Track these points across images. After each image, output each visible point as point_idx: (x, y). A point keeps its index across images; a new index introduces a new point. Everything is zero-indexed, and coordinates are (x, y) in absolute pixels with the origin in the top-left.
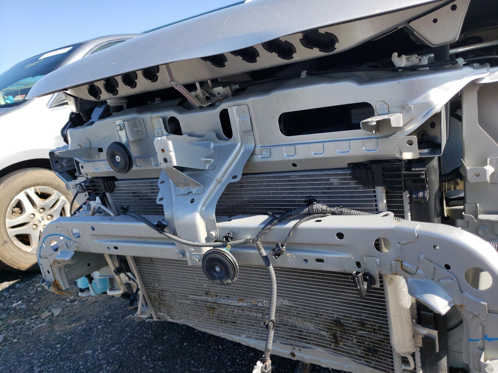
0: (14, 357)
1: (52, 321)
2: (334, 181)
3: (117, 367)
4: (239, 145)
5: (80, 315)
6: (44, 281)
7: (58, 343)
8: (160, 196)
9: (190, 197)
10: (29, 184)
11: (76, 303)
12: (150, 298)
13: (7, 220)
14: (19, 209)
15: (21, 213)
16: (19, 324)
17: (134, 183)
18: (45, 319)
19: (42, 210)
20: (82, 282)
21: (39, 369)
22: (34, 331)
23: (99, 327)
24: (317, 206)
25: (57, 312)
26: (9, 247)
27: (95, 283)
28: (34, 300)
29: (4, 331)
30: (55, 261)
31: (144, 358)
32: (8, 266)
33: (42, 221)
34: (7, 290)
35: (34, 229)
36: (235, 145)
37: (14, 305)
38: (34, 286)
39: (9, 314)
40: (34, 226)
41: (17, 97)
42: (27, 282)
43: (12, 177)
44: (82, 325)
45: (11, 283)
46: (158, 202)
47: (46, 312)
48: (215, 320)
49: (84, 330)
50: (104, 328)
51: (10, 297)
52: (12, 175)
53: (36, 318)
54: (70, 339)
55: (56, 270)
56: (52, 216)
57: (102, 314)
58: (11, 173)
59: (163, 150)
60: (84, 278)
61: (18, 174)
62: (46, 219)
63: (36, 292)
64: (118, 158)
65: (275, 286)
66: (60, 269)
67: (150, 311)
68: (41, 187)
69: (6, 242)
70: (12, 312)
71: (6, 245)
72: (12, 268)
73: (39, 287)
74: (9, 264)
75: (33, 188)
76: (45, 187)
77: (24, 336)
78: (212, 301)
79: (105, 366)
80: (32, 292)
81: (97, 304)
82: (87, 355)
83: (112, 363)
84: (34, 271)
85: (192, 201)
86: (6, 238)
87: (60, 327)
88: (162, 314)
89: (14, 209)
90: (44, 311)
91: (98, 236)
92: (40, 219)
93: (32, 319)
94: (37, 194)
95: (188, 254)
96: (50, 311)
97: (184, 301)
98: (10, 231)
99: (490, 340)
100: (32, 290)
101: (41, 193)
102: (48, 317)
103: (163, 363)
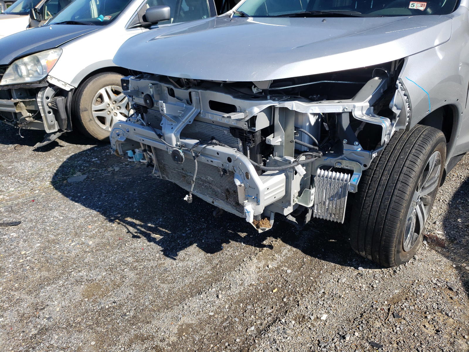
0: (92, 187)
1: (114, 173)
2: (226, 132)
3: (144, 202)
4: (194, 108)
5: (129, 173)
6: (112, 149)
7: (116, 185)
8: (162, 122)
9: (172, 126)
10: (108, 83)
11: (128, 166)
12: (159, 167)
13: (93, 105)
14: (100, 99)
15: (101, 102)
16: (95, 171)
17: (155, 112)
18: (110, 171)
19: (114, 102)
20: (130, 153)
21: (105, 195)
22: (104, 177)
23: (139, 181)
24: (214, 141)
25: (117, 169)
26: (93, 123)
27: (136, 155)
28: (105, 159)
29: (87, 173)
30: (117, 141)
31: (158, 201)
32: (91, 135)
33: (114, 110)
34: (89, 150)
35: (108, 114)
36: (193, 108)
37: (93, 160)
38: (105, 151)
39: (90, 165)
40: (109, 112)
41: (106, 17)
42: (101, 148)
43: (98, 77)
44: (129, 179)
45: (92, 146)
46: (161, 125)
47: (111, 168)
48: (185, 182)
49: (130, 181)
50: (141, 182)
51: (91, 155)
52: (99, 76)
53: (105, 170)
54: (122, 184)
55: (117, 145)
56: (120, 107)
57: (142, 175)
58: (98, 74)
59: (161, 106)
60: (131, 151)
61: (102, 76)
62: (116, 109)
63: (106, 155)
64: (148, 101)
65: (197, 168)
66: (119, 144)
67: (159, 174)
68: (116, 86)
69: (91, 120)
70: (92, 164)
71: (91, 121)
72: (93, 137)
73: (108, 152)
74: (91, 134)
75: (110, 87)
76: (118, 87)
77: (98, 177)
78: (185, 173)
79: (138, 200)
80: (104, 154)
81: (140, 169)
82: (130, 194)
83: (142, 200)
84: (107, 141)
85: (172, 128)
86: (91, 118)
87: (118, 177)
88: (164, 176)
89: (98, 99)
90: (109, 167)
91: (136, 134)
92: (113, 108)
93: (103, 170)
94: (112, 90)
95: (169, 150)
96: (113, 168)
97: (174, 171)
98: (94, 113)
99: (249, 196)
100: (103, 153)
101: (115, 90)
102: (112, 171)
103: (167, 205)
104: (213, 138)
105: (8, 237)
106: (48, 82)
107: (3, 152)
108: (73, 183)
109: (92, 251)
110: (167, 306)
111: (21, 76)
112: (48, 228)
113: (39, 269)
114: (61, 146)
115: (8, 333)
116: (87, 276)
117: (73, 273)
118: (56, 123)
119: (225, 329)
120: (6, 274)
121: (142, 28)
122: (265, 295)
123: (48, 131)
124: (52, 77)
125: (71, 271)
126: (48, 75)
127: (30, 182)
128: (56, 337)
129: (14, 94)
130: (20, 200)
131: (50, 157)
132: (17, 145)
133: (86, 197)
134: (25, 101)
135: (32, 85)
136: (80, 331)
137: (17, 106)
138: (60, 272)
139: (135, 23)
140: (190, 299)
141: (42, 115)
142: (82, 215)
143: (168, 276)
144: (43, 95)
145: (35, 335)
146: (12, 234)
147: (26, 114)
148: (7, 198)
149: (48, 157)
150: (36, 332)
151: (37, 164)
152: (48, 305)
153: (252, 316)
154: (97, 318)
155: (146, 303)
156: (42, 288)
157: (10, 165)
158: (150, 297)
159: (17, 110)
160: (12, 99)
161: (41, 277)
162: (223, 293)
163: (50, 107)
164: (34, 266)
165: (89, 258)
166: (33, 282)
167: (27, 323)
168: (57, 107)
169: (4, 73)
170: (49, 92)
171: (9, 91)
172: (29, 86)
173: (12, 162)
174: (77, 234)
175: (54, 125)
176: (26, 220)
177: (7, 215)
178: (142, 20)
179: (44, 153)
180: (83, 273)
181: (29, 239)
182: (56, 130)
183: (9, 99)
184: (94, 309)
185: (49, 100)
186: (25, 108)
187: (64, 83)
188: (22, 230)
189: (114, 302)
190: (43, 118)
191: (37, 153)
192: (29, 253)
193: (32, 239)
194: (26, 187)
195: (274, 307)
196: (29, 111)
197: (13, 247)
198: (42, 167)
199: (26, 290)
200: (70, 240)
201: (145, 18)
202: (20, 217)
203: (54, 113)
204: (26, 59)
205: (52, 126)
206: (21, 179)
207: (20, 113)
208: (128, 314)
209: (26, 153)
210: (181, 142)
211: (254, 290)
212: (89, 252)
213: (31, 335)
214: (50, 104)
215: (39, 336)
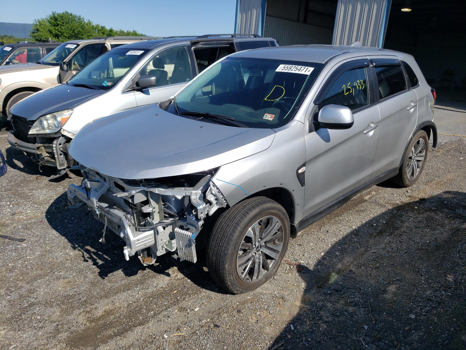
4: (107, 184)
30: (70, 197)
66: (72, 199)
85: (94, 195)
104: (114, 205)
105: (21, 247)
106: (61, 133)
107: (27, 181)
108: (71, 209)
109: (72, 260)
110: (107, 296)
111: (43, 128)
112: (47, 242)
113: (36, 269)
114: (70, 178)
115: (11, 305)
116: (64, 275)
117: (56, 273)
118: (65, 162)
119: (136, 312)
120: (16, 270)
121: (135, 91)
122: (168, 294)
123: (59, 168)
124: (64, 130)
125: (55, 271)
126: (61, 129)
127: (41, 207)
128: (38, 309)
129: (38, 140)
130: (33, 221)
131: (59, 187)
132: (39, 175)
133: (77, 220)
134: (45, 146)
135: (50, 135)
136: (52, 307)
137: (39, 149)
138: (49, 271)
139: (130, 88)
140: (122, 293)
141: (56, 156)
142: (71, 234)
143: (113, 279)
144: (57, 142)
145: (27, 307)
146: (23, 245)
147: (45, 154)
148: (24, 218)
149: (58, 187)
150: (27, 305)
151: (49, 193)
152: (37, 291)
153: (155, 306)
154: (63, 300)
155: (95, 294)
156: (36, 280)
157: (30, 193)
158: (98, 290)
159: (39, 152)
160: (36, 144)
161: (36, 274)
162: (143, 291)
163: (61, 151)
164: (33, 266)
165: (68, 264)
166: (31, 276)
167: (23, 300)
168: (66, 151)
169: (32, 125)
170: (62, 140)
171: (35, 138)
172: (48, 136)
173: (32, 189)
174: (64, 247)
175: (64, 163)
176: (34, 235)
177: (22, 231)
178: (135, 86)
179: (56, 183)
180: (62, 273)
181: (33, 249)
182: (65, 167)
183: (34, 144)
184: (63, 295)
185: (61, 146)
186: (45, 150)
187: (72, 134)
188: (30, 242)
189: (76, 292)
190: (56, 158)
191: (51, 183)
192: (32, 258)
193: (35, 249)
194: (39, 210)
195: (169, 302)
196: (48, 153)
197: (22, 253)
198: (52, 195)
199: (26, 281)
200: (59, 251)
201: (137, 84)
202: (31, 233)
203: (64, 155)
204: (48, 116)
205: (62, 164)
206: (36, 204)
207: (41, 154)
208: (82, 299)
209: (43, 183)
210: (99, 205)
211: (162, 291)
212: (69, 260)
213: (24, 307)
214: (61, 149)
215: (28, 308)
